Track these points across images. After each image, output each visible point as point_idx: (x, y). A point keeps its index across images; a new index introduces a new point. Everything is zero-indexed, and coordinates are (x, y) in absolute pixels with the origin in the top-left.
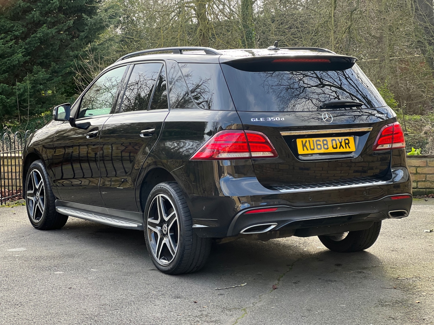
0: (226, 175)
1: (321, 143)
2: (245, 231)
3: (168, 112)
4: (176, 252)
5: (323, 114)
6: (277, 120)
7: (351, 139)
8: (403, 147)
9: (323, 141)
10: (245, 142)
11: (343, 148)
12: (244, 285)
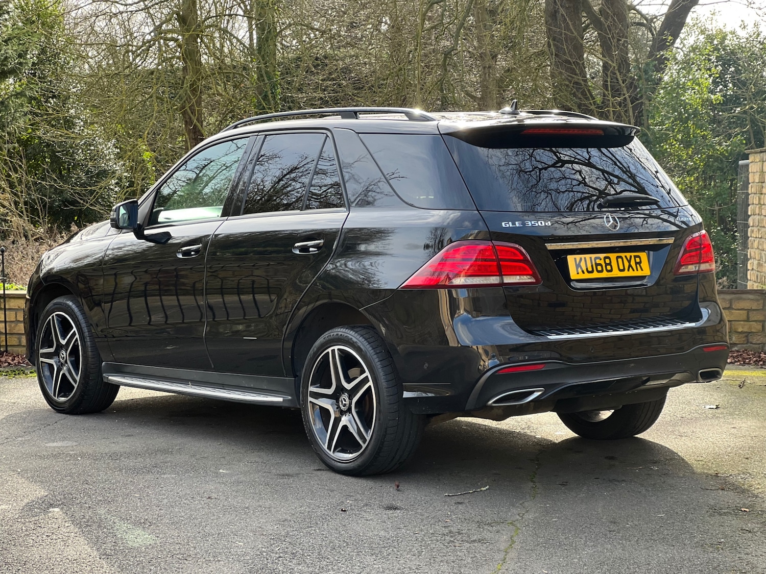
0: (462, 313)
1: (602, 262)
2: (494, 402)
3: (347, 214)
4: (368, 439)
5: (605, 217)
6: (540, 224)
7: (643, 255)
8: (711, 270)
9: (605, 258)
10: (493, 260)
11: (634, 270)
12: (485, 489)
